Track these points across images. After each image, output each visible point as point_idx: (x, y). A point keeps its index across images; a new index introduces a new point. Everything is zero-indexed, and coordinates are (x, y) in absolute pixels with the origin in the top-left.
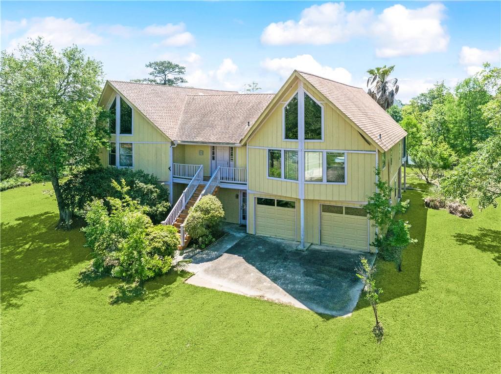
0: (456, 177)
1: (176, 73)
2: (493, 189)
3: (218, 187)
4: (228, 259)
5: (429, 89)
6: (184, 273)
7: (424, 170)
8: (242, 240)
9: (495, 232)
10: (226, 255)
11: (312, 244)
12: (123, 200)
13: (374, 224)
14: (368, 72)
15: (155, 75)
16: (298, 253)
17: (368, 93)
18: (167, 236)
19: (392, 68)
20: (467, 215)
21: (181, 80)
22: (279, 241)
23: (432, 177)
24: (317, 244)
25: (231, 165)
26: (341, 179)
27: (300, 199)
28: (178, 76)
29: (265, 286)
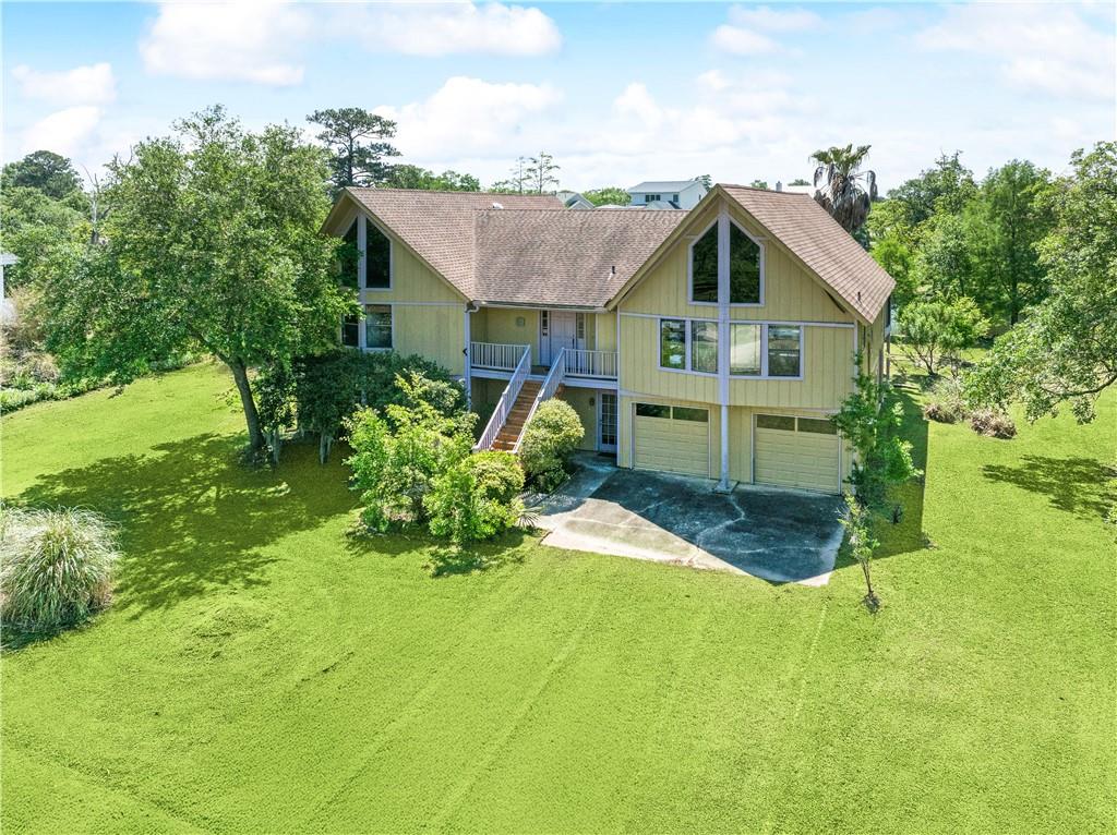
0: (988, 369)
1: (374, 135)
2: (1051, 387)
3: (562, 386)
4: (599, 507)
5: (926, 172)
6: (531, 531)
7: (925, 350)
8: (612, 478)
9: (1049, 461)
10: (591, 503)
11: (739, 483)
12: (417, 410)
13: (850, 445)
14: (815, 156)
15: (331, 139)
16: (717, 498)
17: (815, 199)
18: (504, 469)
19: (863, 150)
20: (1003, 433)
21: (386, 150)
22: (678, 478)
23: (940, 363)
24: (748, 483)
25: (580, 346)
26: (794, 370)
27: (720, 406)
28: (380, 142)
29: (678, 547)
